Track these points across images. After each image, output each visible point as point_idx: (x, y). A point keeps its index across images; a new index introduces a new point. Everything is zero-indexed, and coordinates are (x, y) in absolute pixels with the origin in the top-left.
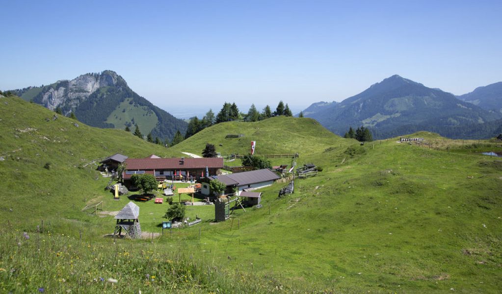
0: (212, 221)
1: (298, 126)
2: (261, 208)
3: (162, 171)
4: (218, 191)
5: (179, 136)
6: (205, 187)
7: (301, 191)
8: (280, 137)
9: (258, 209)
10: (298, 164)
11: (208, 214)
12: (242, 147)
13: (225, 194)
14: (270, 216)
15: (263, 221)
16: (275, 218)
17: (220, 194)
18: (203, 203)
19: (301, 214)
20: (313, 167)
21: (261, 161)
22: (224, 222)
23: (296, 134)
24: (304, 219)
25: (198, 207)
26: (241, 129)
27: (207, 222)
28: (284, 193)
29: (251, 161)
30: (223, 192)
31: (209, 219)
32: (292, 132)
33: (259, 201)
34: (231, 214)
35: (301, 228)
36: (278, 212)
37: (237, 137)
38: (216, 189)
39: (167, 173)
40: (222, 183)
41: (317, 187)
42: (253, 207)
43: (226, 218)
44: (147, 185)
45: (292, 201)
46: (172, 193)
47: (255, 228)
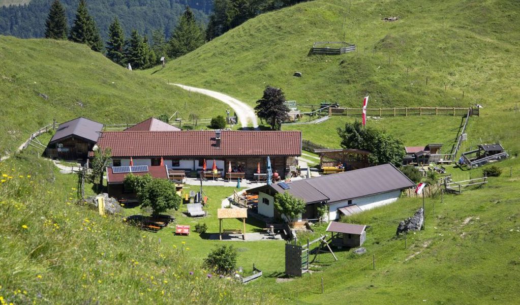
0: (278, 275)
1: (496, 15)
2: (363, 255)
3: (176, 160)
4: (290, 215)
5: (189, 24)
6: (266, 201)
7: (439, 225)
8: (444, 50)
9: (359, 256)
10: (472, 136)
11: (273, 260)
12: (348, 82)
13: (303, 218)
14: (373, 273)
15: (362, 281)
16: (380, 278)
17: (293, 219)
18: (263, 235)
19: (420, 274)
20: (499, 152)
21: (380, 142)
22: (300, 280)
23: (488, 40)
24: (422, 284)
25: (254, 244)
26: (348, 22)
27: (270, 276)
28: (406, 229)
29: (360, 138)
30: (300, 215)
31: (274, 270)
32: (479, 34)
33: (362, 240)
34: (311, 263)
35: (414, 298)
36: (388, 266)
37: (335, 52)
38: (286, 211)
39: (186, 164)
40: (297, 200)
41: (467, 220)
42: (351, 251)
43: (303, 272)
44: (161, 202)
45: (416, 246)
46: (203, 213)
47: (347, 294)
